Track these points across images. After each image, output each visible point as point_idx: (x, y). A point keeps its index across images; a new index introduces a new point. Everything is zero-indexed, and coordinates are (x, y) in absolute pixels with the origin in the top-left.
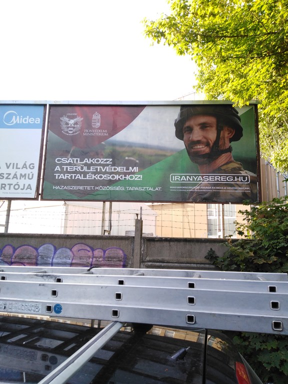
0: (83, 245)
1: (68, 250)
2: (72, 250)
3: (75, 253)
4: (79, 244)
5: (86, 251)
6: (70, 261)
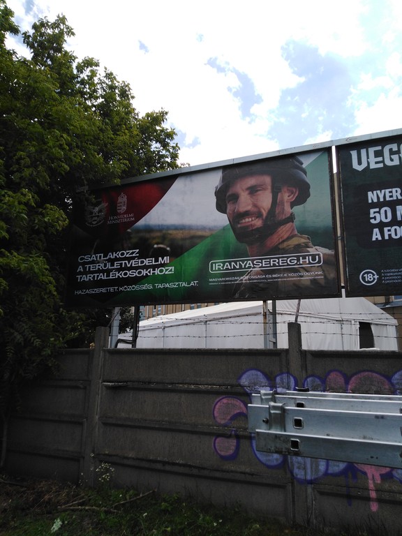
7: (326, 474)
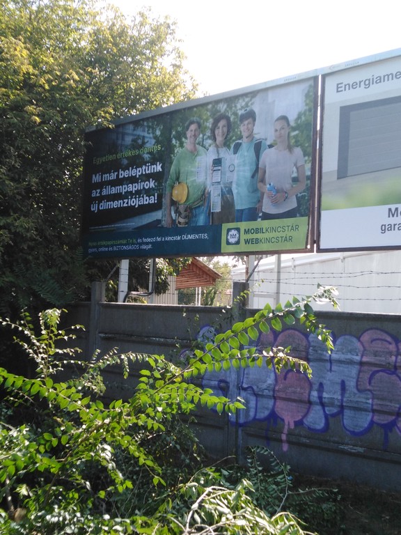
0: (379, 332)
1: (355, 340)
2: (361, 339)
3: (366, 345)
4: (371, 329)
5: (384, 343)
6: (357, 358)
7: (255, 419)
